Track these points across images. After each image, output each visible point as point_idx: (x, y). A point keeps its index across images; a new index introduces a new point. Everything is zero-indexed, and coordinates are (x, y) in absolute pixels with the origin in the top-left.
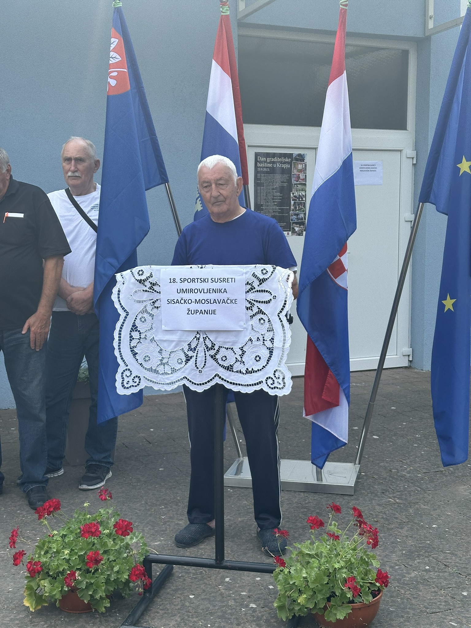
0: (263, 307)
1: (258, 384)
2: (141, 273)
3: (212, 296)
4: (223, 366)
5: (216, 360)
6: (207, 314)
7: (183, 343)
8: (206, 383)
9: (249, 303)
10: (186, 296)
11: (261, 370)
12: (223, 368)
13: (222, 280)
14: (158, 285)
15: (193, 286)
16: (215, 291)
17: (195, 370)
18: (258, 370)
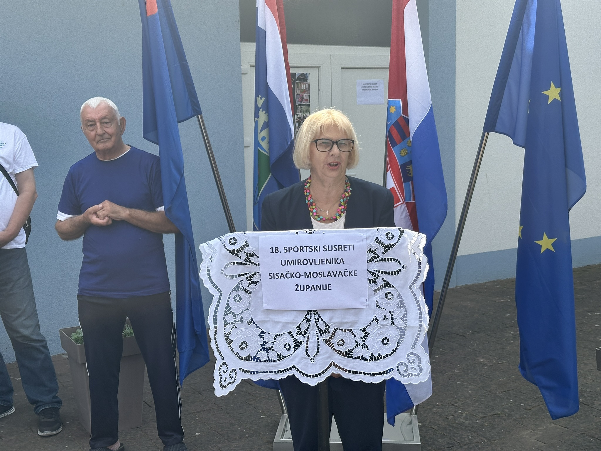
0: (389, 279)
1: (387, 372)
2: (233, 241)
3: (326, 268)
4: (340, 353)
5: (331, 346)
6: (320, 290)
7: (290, 325)
8: (320, 374)
9: (372, 275)
10: (293, 269)
11: (390, 355)
12: (340, 354)
13: (337, 247)
14: (256, 256)
15: (300, 256)
16: (329, 261)
17: (306, 358)
18: (387, 355)
